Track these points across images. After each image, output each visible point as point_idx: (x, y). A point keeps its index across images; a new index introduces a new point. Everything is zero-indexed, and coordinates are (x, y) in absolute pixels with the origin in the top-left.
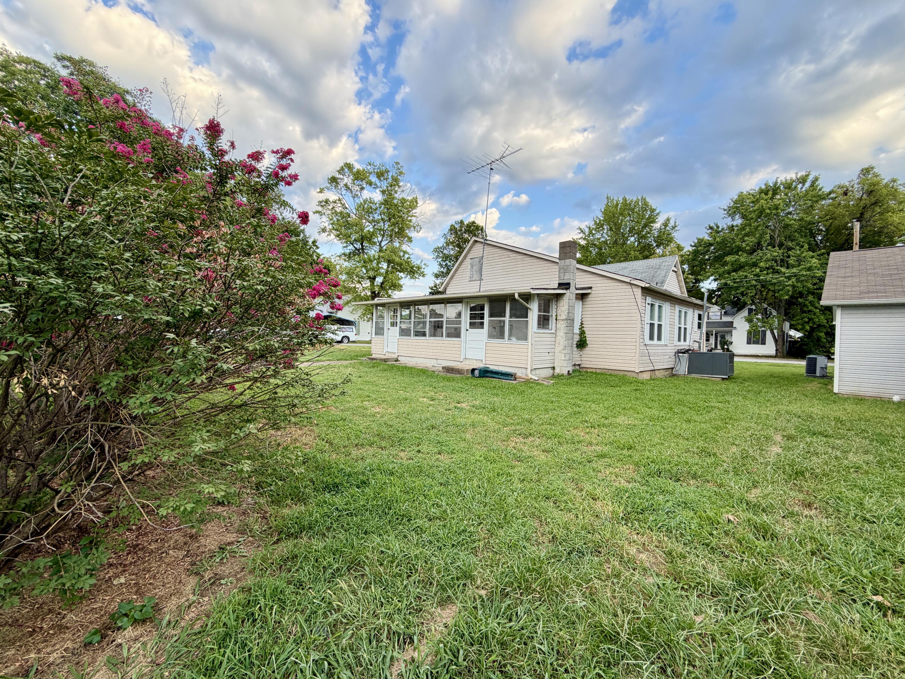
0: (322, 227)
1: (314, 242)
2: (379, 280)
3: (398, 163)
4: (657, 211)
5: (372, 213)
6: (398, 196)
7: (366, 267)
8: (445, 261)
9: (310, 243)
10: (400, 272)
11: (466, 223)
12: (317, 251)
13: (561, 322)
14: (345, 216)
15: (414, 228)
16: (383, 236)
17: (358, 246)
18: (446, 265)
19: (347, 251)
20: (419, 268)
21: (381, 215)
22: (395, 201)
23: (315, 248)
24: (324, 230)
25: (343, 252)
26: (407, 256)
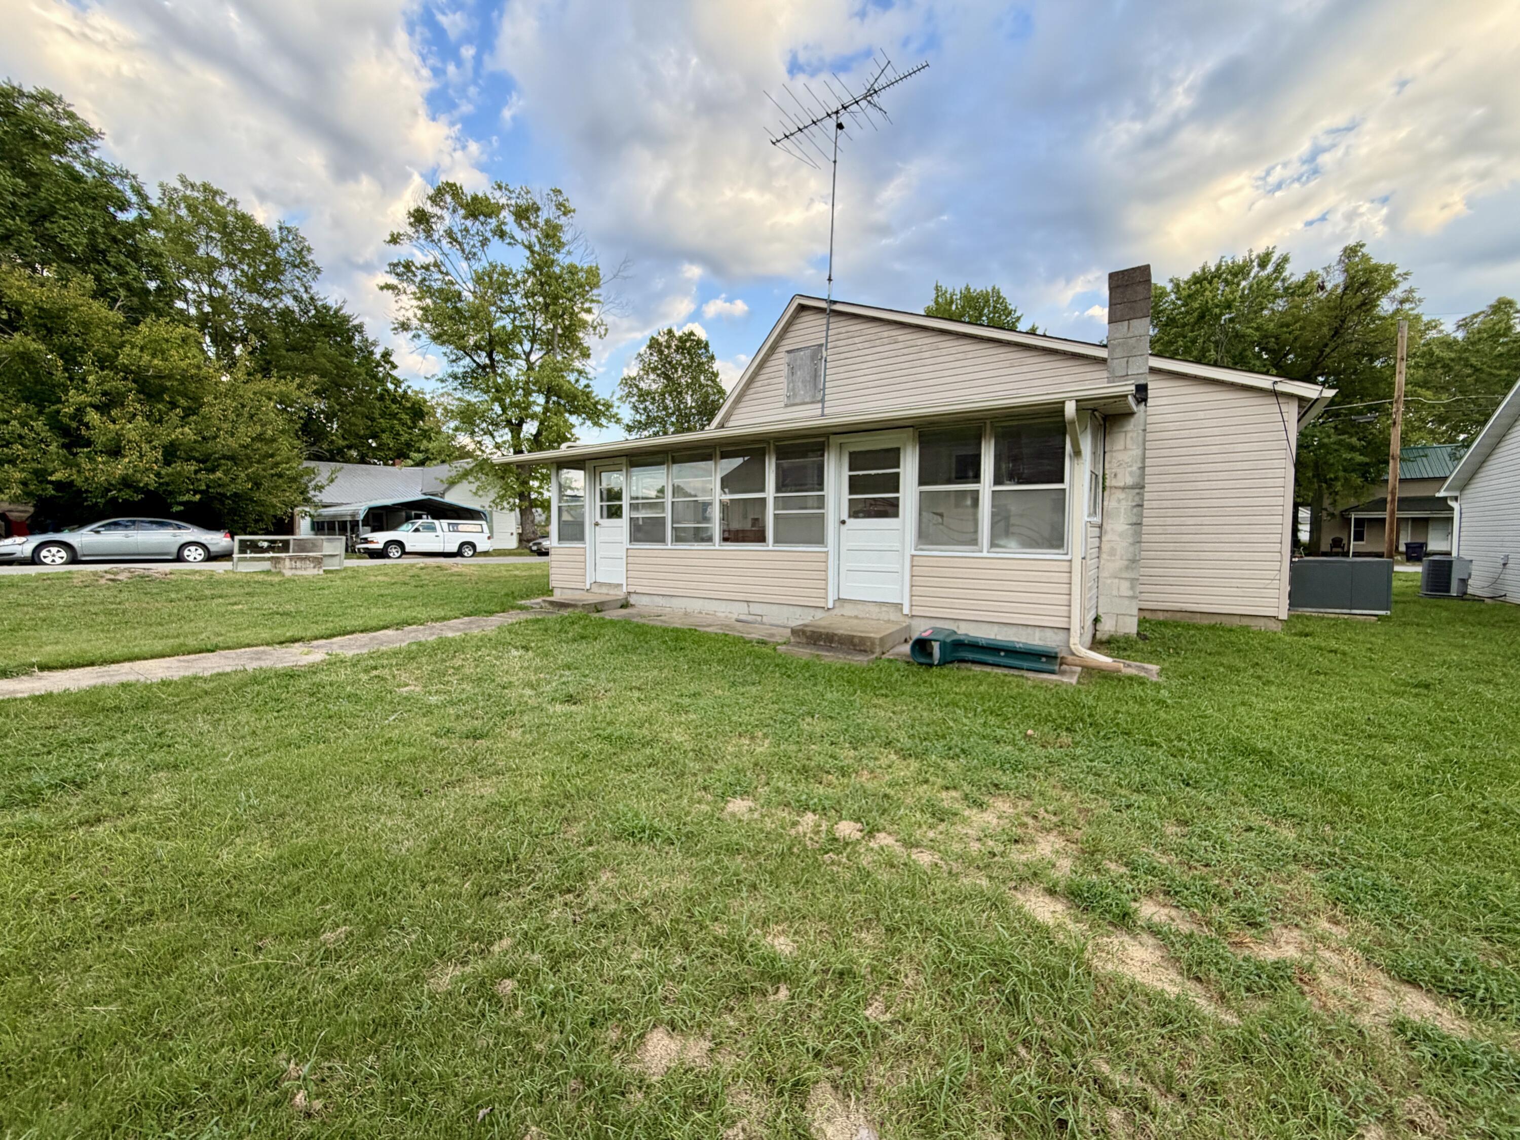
0: (401, 319)
1: (386, 355)
2: (530, 428)
3: (560, 191)
4: (1018, 314)
5: (507, 292)
6: (562, 259)
7: (501, 401)
8: (642, 402)
9: (378, 356)
10: (571, 413)
11: (678, 334)
12: (394, 373)
13: (1121, 495)
14: (450, 296)
15: (595, 328)
16: (533, 341)
17: (483, 359)
18: (645, 409)
19: (459, 370)
20: (608, 406)
21: (527, 298)
22: (557, 270)
23: (388, 366)
24: (405, 326)
25: (450, 371)
26: (583, 382)
